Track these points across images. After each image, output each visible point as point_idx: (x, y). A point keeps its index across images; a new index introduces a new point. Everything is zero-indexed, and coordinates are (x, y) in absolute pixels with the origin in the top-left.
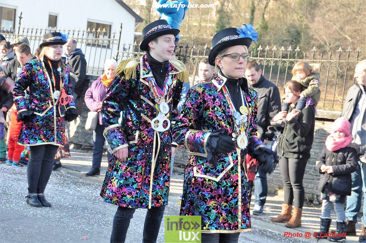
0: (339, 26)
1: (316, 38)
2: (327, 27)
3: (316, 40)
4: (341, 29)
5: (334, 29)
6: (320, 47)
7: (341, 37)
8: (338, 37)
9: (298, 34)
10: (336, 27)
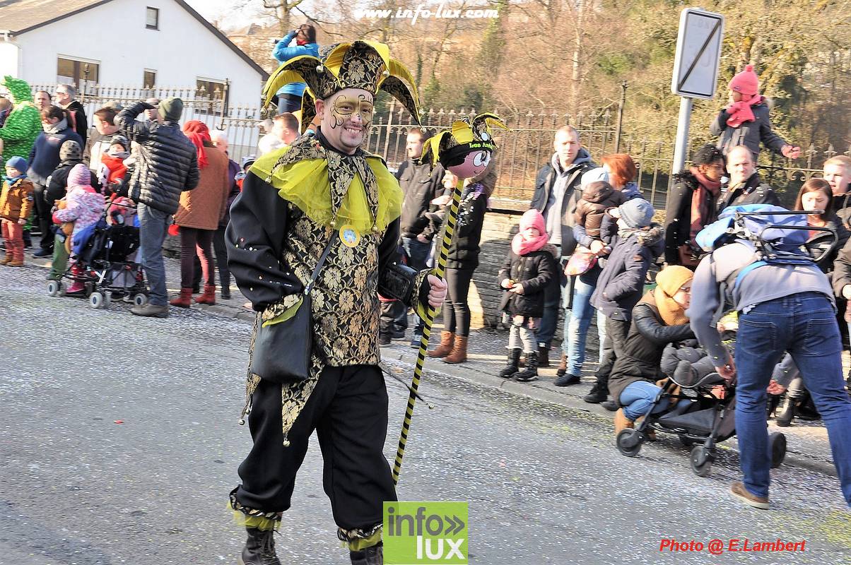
0: (529, 86)
1: (501, 102)
2: (515, 87)
3: (500, 104)
4: (532, 89)
5: (522, 90)
6: (507, 113)
7: (531, 101)
8: (528, 100)
9: (479, 96)
10: (526, 88)
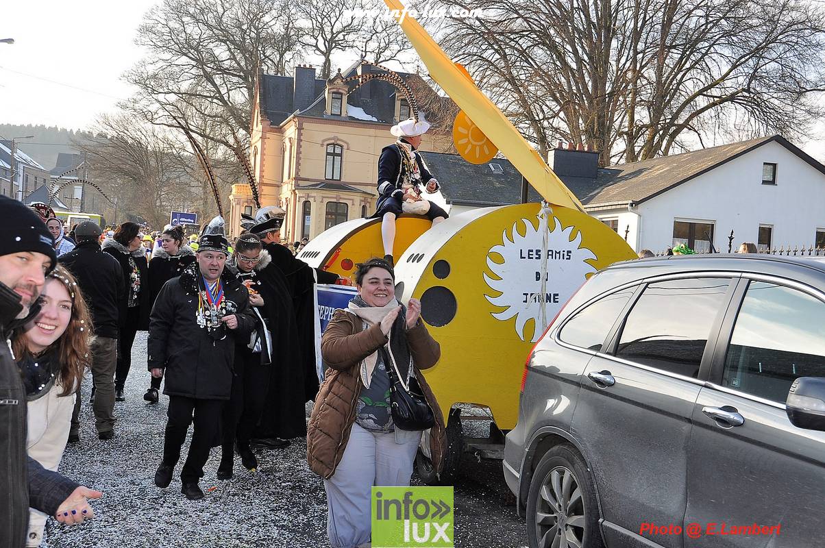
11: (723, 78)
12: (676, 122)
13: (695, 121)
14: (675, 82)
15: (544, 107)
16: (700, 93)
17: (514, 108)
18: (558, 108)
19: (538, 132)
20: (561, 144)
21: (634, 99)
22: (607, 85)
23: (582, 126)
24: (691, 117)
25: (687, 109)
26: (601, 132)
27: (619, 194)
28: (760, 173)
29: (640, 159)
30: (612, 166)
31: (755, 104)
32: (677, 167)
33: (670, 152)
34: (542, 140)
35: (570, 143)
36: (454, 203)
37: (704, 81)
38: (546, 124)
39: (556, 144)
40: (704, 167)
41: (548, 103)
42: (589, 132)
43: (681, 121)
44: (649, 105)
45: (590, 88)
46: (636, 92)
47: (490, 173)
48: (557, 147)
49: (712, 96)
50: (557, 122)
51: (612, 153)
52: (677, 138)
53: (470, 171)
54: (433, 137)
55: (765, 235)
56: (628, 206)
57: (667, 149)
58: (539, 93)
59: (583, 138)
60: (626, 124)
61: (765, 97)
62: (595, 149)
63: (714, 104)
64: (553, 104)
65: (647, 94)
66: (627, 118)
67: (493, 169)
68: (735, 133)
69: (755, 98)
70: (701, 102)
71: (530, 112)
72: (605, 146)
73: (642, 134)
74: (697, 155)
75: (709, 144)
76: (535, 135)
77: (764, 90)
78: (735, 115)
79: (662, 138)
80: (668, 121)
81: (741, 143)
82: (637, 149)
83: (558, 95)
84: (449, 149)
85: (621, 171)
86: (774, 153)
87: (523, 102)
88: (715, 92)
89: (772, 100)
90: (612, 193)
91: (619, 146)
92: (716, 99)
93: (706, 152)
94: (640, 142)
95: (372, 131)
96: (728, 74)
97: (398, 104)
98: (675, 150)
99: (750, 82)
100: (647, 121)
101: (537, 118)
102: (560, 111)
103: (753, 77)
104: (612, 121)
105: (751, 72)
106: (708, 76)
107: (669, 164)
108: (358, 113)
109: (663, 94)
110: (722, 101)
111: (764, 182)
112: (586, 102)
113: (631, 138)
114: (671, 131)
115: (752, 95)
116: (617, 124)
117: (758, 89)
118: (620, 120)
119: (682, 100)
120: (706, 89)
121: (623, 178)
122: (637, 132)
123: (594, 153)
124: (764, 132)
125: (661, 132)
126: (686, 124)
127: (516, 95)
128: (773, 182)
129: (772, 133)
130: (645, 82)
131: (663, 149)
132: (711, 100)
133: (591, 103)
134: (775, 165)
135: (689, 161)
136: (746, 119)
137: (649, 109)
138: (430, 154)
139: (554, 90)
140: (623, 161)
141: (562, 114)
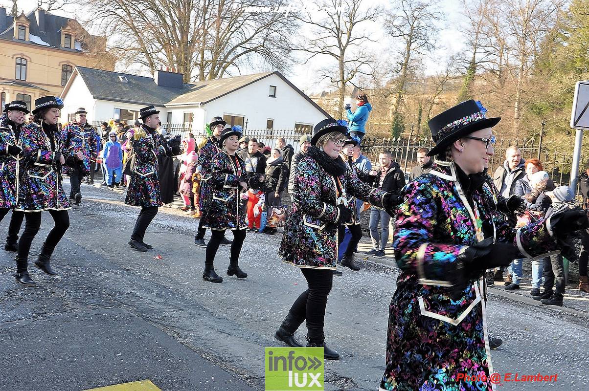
11: (250, 39)
12: (226, 61)
13: (236, 61)
14: (225, 38)
15: (153, 46)
16: (239, 45)
17: (135, 45)
18: (161, 47)
19: (149, 59)
20: (162, 68)
21: (204, 45)
22: (189, 36)
23: (175, 59)
24: (234, 59)
25: (232, 54)
26: (185, 62)
27: (193, 98)
28: (268, 91)
29: (207, 79)
30: (192, 82)
31: (267, 54)
32: (225, 85)
33: (223, 76)
34: (152, 65)
35: (168, 68)
36: (98, 98)
37: (241, 38)
38: (154, 55)
39: (159, 68)
40: (240, 86)
41: (155, 44)
42: (179, 62)
43: (229, 60)
44: (212, 50)
45: (180, 38)
46: (205, 43)
47: (120, 82)
48: (160, 69)
49: (245, 48)
50: (160, 55)
51: (192, 76)
52: (227, 69)
53: (108, 79)
54: (86, 59)
55: (270, 124)
56: (199, 105)
57: (222, 75)
58: (150, 38)
59: (175, 65)
60: (200, 59)
61: (272, 50)
62: (182, 72)
63: (246, 52)
64: (158, 45)
65: (211, 43)
66: (200, 56)
67: (122, 80)
68: (257, 69)
69: (267, 50)
70: (240, 50)
71: (145, 48)
72: (187, 70)
73: (208, 66)
74: (236, 79)
75: (244, 73)
76: (148, 62)
77: (271, 47)
78: (257, 59)
79: (219, 68)
80: (222, 59)
81: (260, 74)
82: (205, 74)
83: (161, 40)
84: (96, 67)
85: (196, 85)
86: (275, 81)
87: (141, 41)
88: (247, 45)
89: (275, 53)
90: (190, 97)
91: (195, 72)
92: (248, 50)
93: (242, 77)
94: (207, 70)
95: (46, 52)
96: (253, 36)
97: (63, 37)
98: (225, 76)
99: (264, 41)
100: (210, 59)
101: (149, 52)
102: (162, 49)
103: (265, 39)
104: (191, 58)
105: (265, 36)
106: (243, 37)
107: (221, 83)
108: (37, 40)
109: (220, 44)
110: (250, 50)
111: (270, 96)
112: (177, 45)
113: (202, 68)
114: (223, 66)
115: (265, 49)
116: (194, 59)
117: (269, 46)
118: (196, 57)
119: (229, 48)
120: (242, 44)
121: (196, 89)
122: (206, 64)
123: (181, 74)
124: (271, 69)
125: (218, 66)
126: (231, 62)
127: (136, 38)
128: (274, 96)
129: (276, 70)
130: (209, 37)
131: (219, 74)
132: (245, 50)
133: (180, 45)
134: (275, 87)
135: (231, 82)
136: (262, 61)
137: (212, 51)
138: (83, 68)
139: (158, 36)
140: (197, 80)
141: (163, 51)
